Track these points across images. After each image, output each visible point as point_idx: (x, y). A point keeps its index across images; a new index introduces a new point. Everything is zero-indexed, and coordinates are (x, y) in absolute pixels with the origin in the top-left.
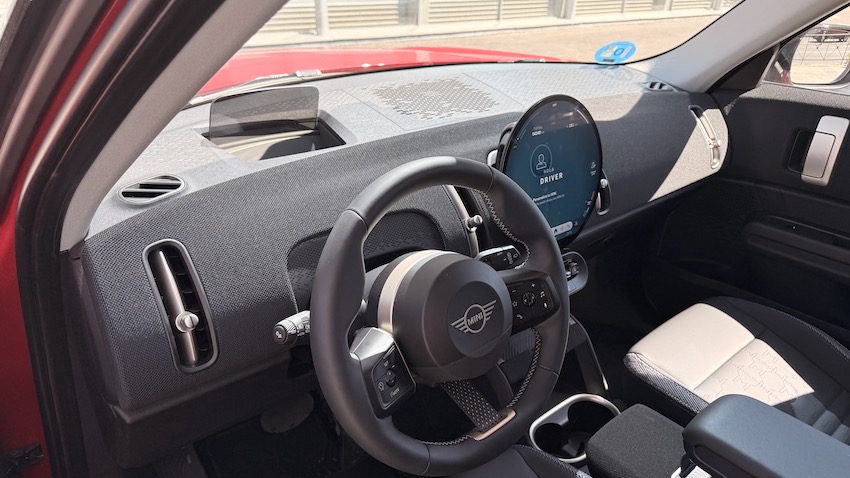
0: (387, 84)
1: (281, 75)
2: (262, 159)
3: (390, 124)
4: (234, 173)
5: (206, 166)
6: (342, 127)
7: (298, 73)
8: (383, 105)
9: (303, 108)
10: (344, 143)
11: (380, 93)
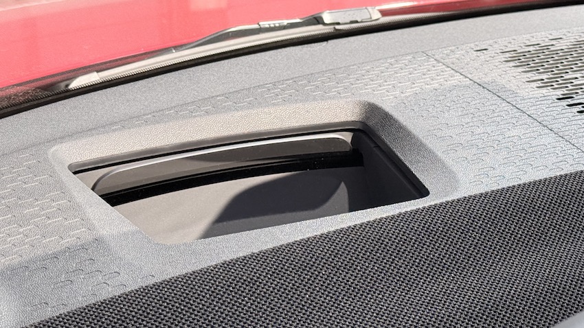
0: (542, 38)
1: (285, 22)
2: (208, 234)
3: (549, 139)
4: (124, 277)
5: (55, 257)
6: (419, 146)
7: (327, 17)
8: (532, 91)
9: (323, 98)
10: (422, 192)
11: (521, 59)
